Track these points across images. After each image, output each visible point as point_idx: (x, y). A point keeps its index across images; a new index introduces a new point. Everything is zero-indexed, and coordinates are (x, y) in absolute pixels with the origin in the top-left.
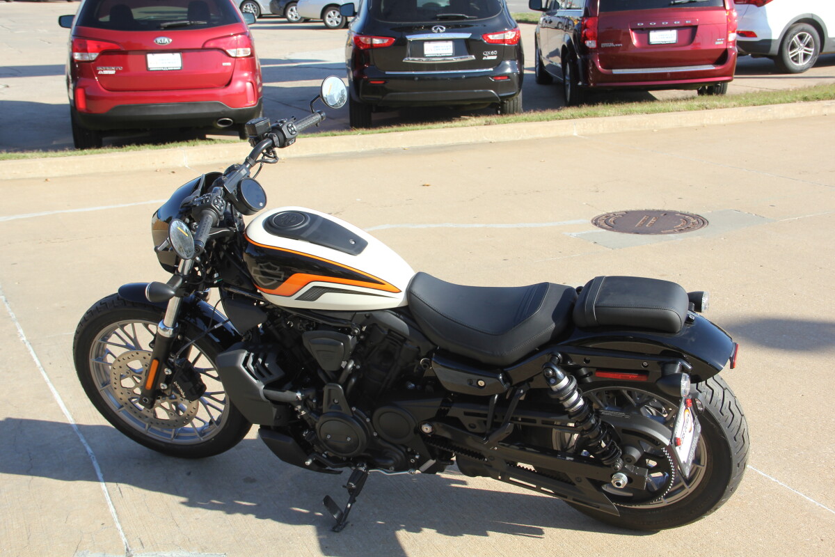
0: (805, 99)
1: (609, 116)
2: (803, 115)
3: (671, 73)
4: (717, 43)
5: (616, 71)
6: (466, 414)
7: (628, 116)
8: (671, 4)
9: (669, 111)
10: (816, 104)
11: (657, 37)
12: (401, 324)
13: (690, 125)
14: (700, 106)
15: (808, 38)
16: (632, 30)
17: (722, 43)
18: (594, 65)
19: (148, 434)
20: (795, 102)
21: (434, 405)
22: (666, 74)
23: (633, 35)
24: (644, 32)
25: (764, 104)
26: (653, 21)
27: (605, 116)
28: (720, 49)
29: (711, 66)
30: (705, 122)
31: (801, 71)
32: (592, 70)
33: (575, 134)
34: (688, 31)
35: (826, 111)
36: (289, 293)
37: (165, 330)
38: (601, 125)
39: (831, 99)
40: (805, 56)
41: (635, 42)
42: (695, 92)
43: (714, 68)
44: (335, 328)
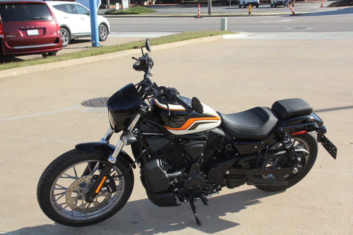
0: (92, 55)
1: (25, 66)
2: (94, 61)
3: (40, 47)
4: (54, 34)
5: (16, 48)
6: (245, 162)
7: (32, 66)
8: (33, 19)
9: (48, 63)
10: (96, 56)
11: (30, 33)
12: (221, 132)
13: (58, 67)
14: (58, 60)
16: (19, 30)
17: (56, 34)
20: (89, 56)
21: (232, 162)
22: (37, 48)
23: (21, 32)
24: (25, 30)
25: (80, 57)
26: (28, 26)
27: (24, 66)
28: (56, 37)
29: (53, 44)
30: (63, 66)
33: (15, 75)
34: (42, 30)
35: (100, 59)
36: (185, 128)
38: (25, 70)
39: (100, 54)
41: (22, 35)
43: (55, 45)
44: (198, 140)
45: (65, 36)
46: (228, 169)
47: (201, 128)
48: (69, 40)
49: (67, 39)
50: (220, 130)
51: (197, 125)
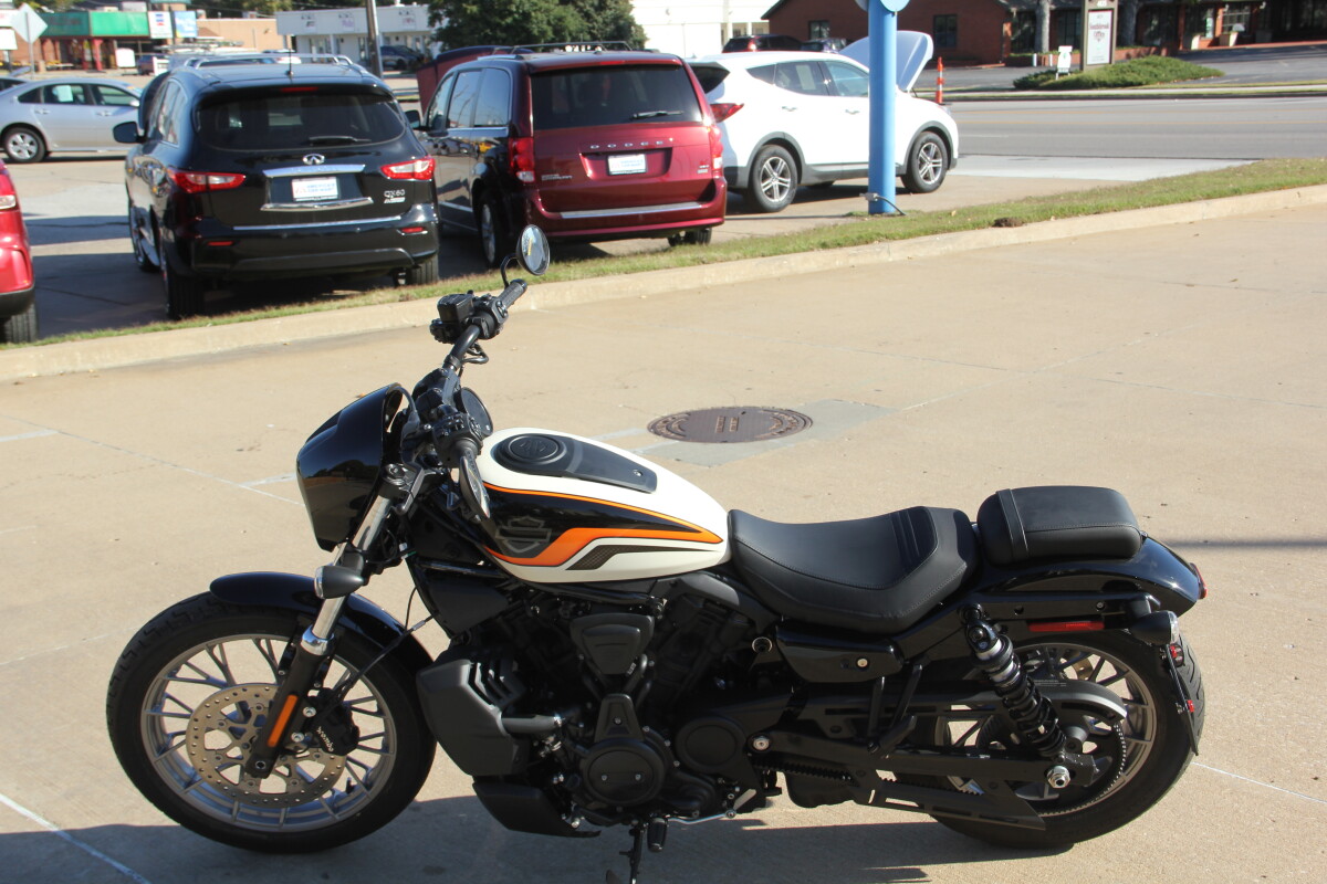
0: (824, 246)
1: (575, 279)
2: (827, 268)
3: (646, 216)
4: (700, 172)
5: (566, 215)
6: (829, 712)
7: (599, 279)
8: (634, 118)
9: (655, 269)
10: (838, 252)
11: (619, 165)
12: (725, 590)
13: (687, 287)
14: (694, 260)
15: (782, 164)
16: (584, 155)
17: (706, 171)
18: (533, 206)
19: (237, 824)
20: (812, 250)
21: (776, 706)
22: (636, 216)
23: (586, 162)
24: (601, 157)
25: (775, 254)
26: (612, 142)
27: (570, 279)
28: (705, 180)
29: (695, 203)
30: (707, 281)
31: (778, 209)
32: (531, 213)
33: (533, 308)
34: (659, 156)
35: (852, 261)
36: (557, 562)
37: (315, 643)
38: (568, 293)
39: (855, 245)
40: (782, 189)
41: (590, 173)
42: (664, 242)
43: (700, 206)
44: (624, 608)
45: (783, 175)
46: (765, 733)
47: (621, 567)
48: (793, 186)
49: (788, 186)
50: (721, 580)
51: (604, 554)
